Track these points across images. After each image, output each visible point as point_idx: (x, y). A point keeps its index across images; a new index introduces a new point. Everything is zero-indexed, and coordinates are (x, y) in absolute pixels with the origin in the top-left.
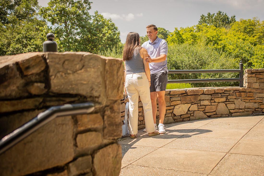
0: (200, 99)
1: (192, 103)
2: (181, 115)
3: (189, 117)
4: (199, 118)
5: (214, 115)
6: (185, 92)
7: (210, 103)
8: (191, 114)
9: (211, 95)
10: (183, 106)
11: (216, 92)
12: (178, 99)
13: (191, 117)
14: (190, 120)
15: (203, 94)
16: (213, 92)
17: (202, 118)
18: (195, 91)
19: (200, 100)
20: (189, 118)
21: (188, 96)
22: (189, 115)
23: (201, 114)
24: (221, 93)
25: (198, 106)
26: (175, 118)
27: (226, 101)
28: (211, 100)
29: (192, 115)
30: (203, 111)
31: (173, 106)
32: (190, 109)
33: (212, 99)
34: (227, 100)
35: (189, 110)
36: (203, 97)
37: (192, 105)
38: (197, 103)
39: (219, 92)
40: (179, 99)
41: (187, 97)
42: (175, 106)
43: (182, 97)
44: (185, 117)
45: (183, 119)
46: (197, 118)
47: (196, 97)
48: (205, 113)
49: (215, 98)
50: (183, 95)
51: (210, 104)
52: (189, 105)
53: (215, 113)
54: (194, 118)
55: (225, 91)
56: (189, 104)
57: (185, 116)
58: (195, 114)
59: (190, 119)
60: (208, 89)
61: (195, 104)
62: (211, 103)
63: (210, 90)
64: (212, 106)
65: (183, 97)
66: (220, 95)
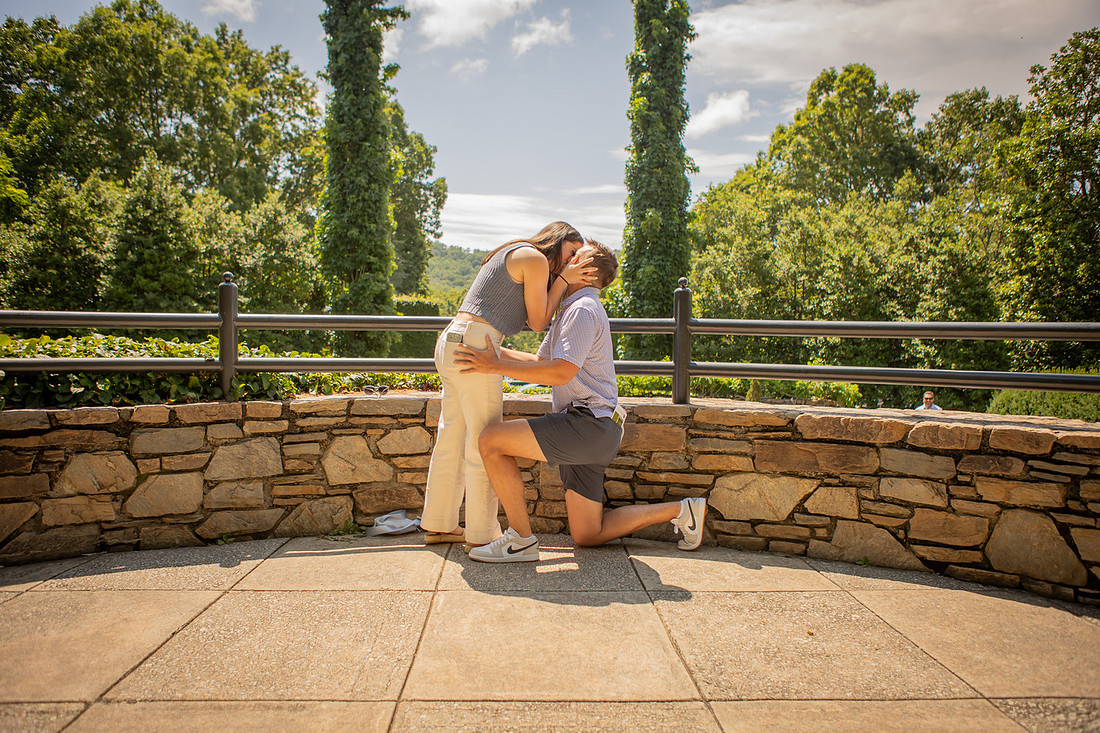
0: (881, 469)
1: (826, 480)
2: (754, 523)
3: (805, 541)
4: (866, 558)
5: (974, 565)
6: (782, 422)
7: (939, 498)
8: (812, 528)
9: (957, 456)
10: (768, 484)
11: (994, 443)
12: (738, 447)
13: (813, 543)
14: (804, 554)
15: (901, 445)
16: (974, 445)
17: (887, 564)
18: (847, 425)
19: (880, 474)
20: (802, 547)
21: (799, 445)
22: (806, 532)
23: (880, 541)
24: (1025, 457)
25: (860, 499)
26: (716, 527)
27: (1066, 510)
28: (955, 481)
29: (821, 532)
30: (898, 528)
31: (707, 472)
32: (806, 505)
33: (961, 478)
34: (1073, 504)
35: (800, 508)
36: (895, 460)
37: (822, 489)
38: (858, 486)
39: (1008, 447)
40: (746, 448)
41: (791, 446)
42: (719, 474)
43: (762, 444)
44: (778, 535)
45: (769, 539)
46: (852, 558)
47: (850, 451)
48: (907, 543)
49: (979, 475)
50: (771, 435)
51: (939, 502)
52: (807, 486)
53: (977, 556)
54: (834, 551)
55: (1058, 446)
56: (807, 481)
57: (776, 531)
58: (838, 533)
59: (806, 551)
60: (938, 423)
61: (844, 484)
62: (951, 497)
63: (951, 431)
64: (952, 517)
65: (766, 442)
66: (1018, 467)
